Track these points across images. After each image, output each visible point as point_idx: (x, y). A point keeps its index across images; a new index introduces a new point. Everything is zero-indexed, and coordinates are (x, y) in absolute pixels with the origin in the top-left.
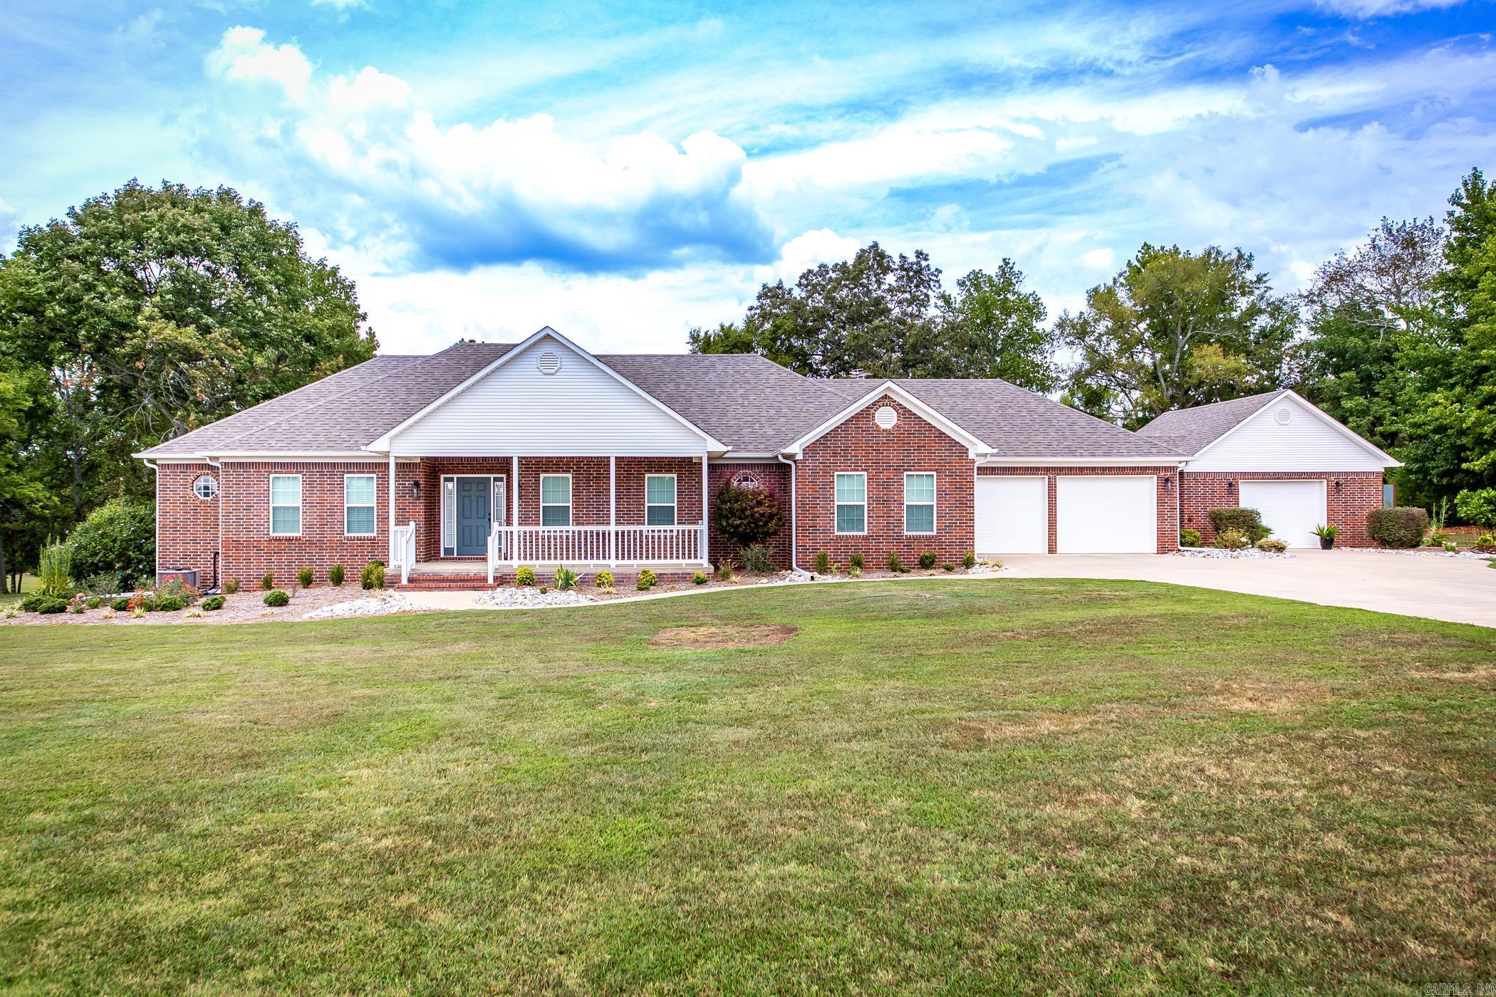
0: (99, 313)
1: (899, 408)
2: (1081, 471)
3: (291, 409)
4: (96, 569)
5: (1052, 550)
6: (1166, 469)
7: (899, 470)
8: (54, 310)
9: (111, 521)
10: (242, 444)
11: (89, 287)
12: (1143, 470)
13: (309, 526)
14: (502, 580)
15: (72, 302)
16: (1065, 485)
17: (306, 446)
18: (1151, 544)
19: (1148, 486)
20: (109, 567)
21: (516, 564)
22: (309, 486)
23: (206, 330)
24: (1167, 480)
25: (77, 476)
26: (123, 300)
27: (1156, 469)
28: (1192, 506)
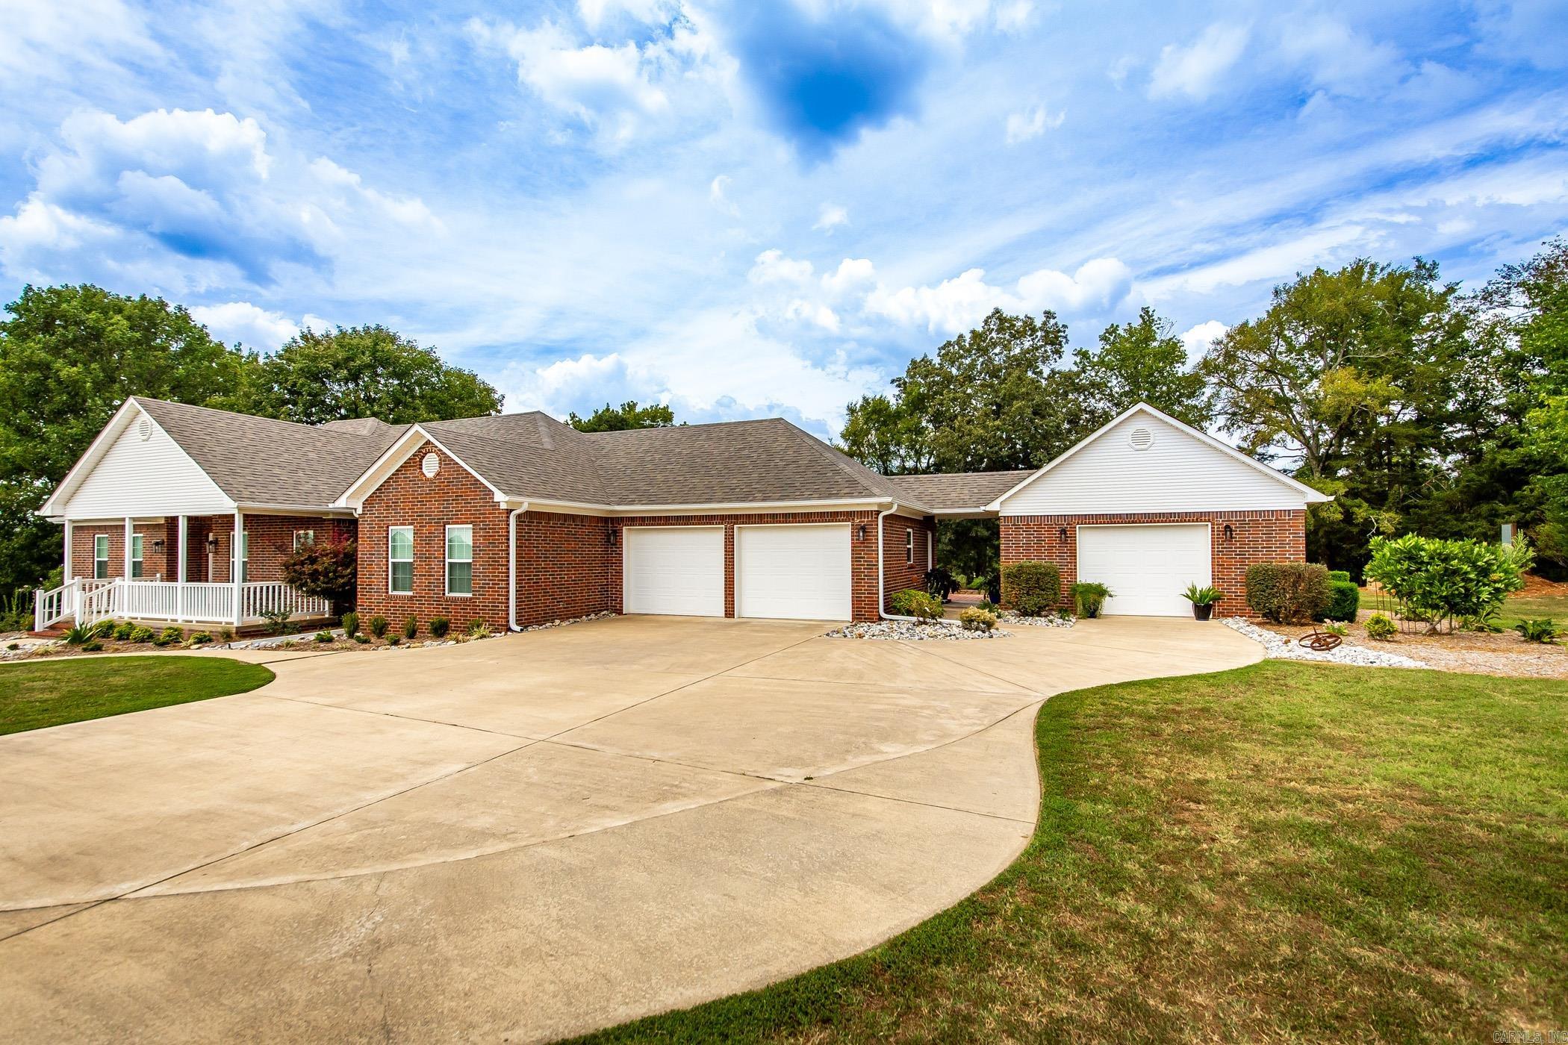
1: (440, 454)
2: (760, 518)
5: (729, 612)
6: (861, 514)
7: (439, 523)
12: (833, 516)
16: (749, 539)
18: (842, 611)
19: (842, 536)
24: (863, 529)
27: (848, 515)
28: (1007, 562)
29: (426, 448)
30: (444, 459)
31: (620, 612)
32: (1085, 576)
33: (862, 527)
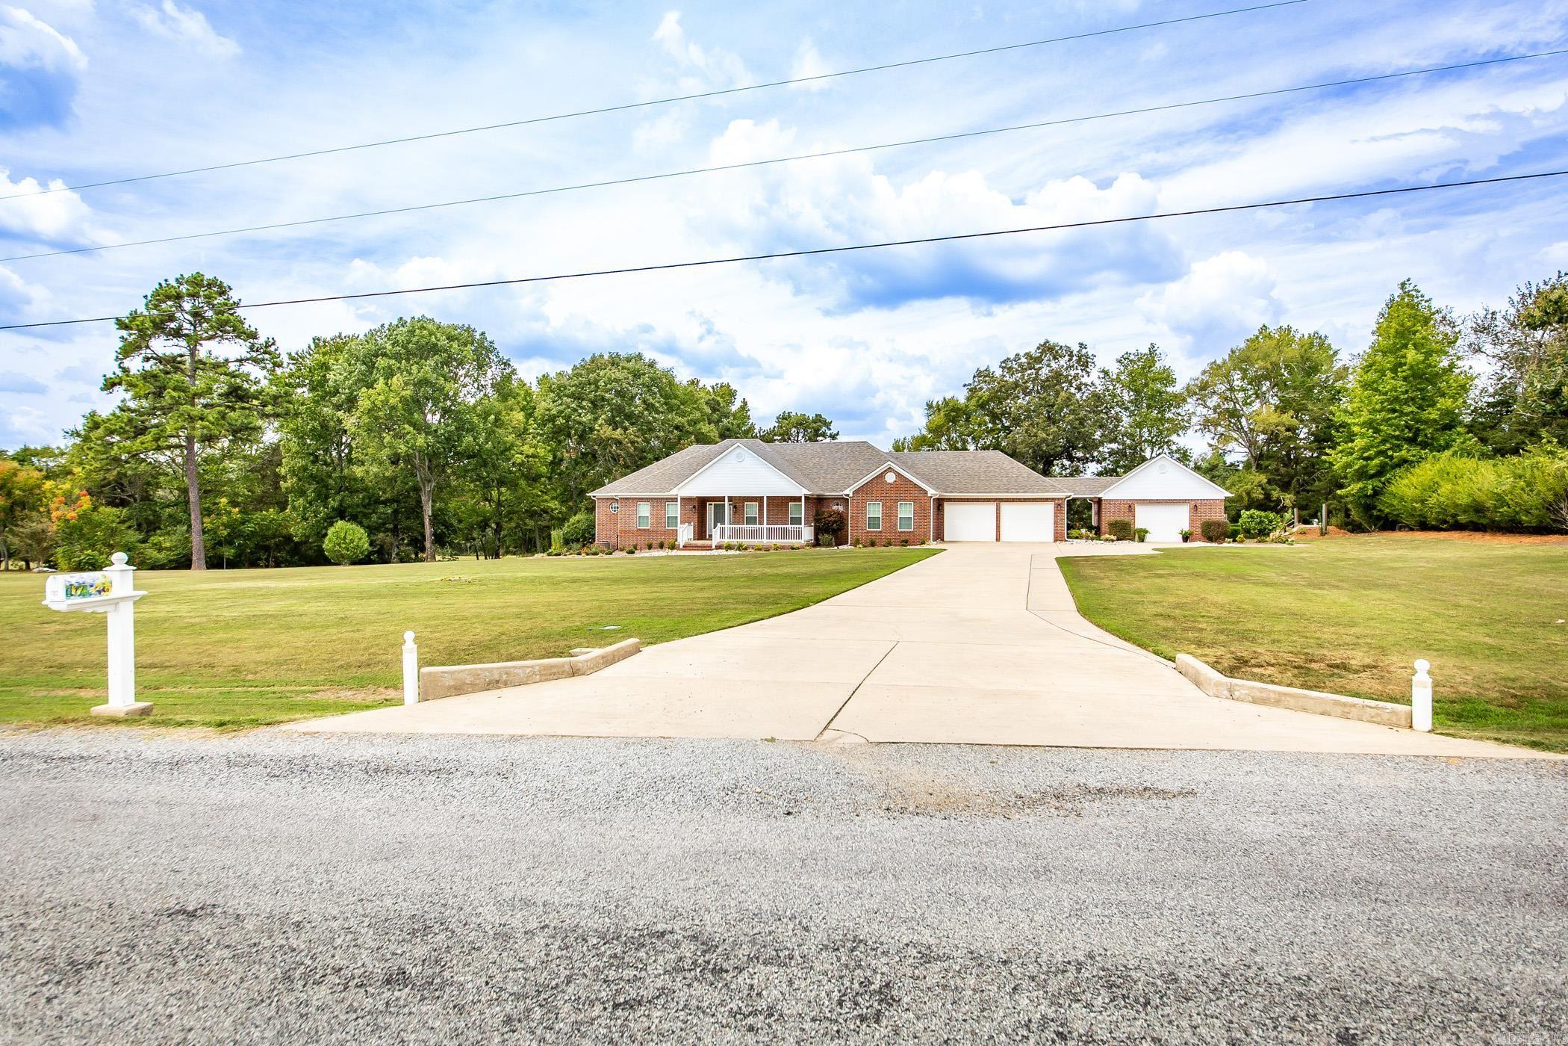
0: (580, 423)
1: (896, 472)
2: (1013, 500)
3: (650, 473)
4: (573, 541)
5: (998, 539)
6: (1057, 499)
7: (896, 501)
8: (560, 421)
9: (578, 522)
10: (628, 490)
11: (575, 410)
12: (1047, 500)
13: (652, 524)
14: (718, 547)
15: (568, 418)
16: (1005, 507)
17: (651, 491)
18: (1052, 539)
19: (1050, 507)
20: (578, 541)
21: (726, 541)
22: (652, 507)
23: (626, 429)
24: (1058, 506)
25: (575, 496)
26: (589, 416)
27: (1053, 499)
28: (1107, 518)
29: (890, 469)
30: (898, 475)
31: (943, 540)
32: (1139, 524)
33: (1058, 503)
